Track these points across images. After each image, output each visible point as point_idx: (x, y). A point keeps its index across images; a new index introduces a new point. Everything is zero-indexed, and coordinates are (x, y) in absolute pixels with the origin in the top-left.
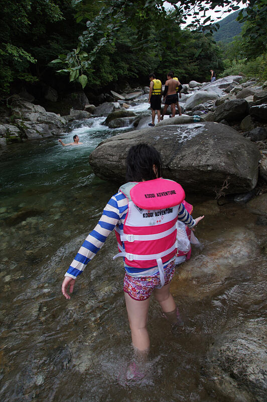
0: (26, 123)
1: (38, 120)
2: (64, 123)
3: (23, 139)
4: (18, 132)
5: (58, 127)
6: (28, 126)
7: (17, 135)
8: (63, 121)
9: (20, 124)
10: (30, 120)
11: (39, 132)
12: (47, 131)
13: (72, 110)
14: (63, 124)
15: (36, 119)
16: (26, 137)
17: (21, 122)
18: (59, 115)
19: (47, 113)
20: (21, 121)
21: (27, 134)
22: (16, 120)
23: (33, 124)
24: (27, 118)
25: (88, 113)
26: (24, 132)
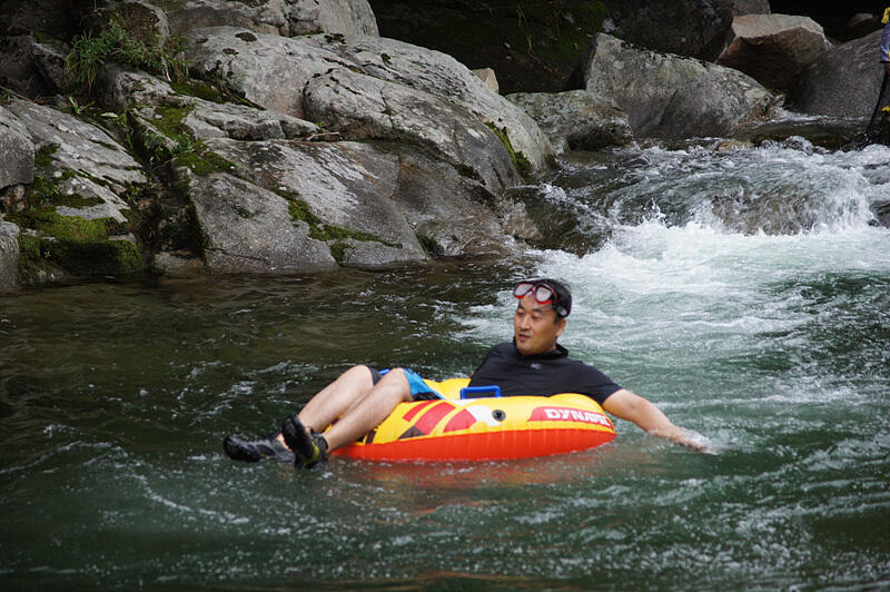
0: (206, 120)
1: (306, 106)
2: (534, 159)
3: (164, 259)
4: (128, 192)
5: (482, 196)
6: (221, 145)
7: (114, 209)
8: (525, 138)
9: (146, 115)
10: (235, 96)
11: (311, 219)
12: (382, 215)
13: (607, 45)
14: (522, 166)
15: (290, 92)
16: (192, 240)
17: (164, 104)
18: (491, 72)
19: (391, 46)
20: (162, 88)
21: (208, 222)
22: (121, 78)
23: (262, 132)
24: (214, 75)
25: (756, 93)
26: (181, 194)
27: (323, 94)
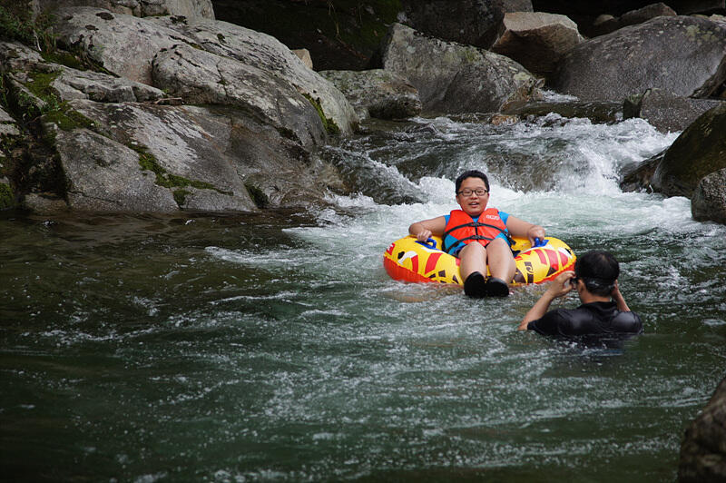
0: (70, 84)
1: (154, 75)
2: (342, 125)
3: (33, 199)
4: (4, 143)
5: (299, 154)
6: (83, 105)
8: (335, 108)
9: (20, 78)
10: (96, 65)
11: (158, 169)
12: (217, 168)
13: (402, 33)
14: (332, 130)
15: (141, 63)
17: (35, 70)
18: (306, 52)
19: (225, 27)
20: (34, 57)
21: (71, 169)
23: (118, 96)
24: (77, 47)
25: (523, 77)
26: (49, 145)
27: (168, 66)
